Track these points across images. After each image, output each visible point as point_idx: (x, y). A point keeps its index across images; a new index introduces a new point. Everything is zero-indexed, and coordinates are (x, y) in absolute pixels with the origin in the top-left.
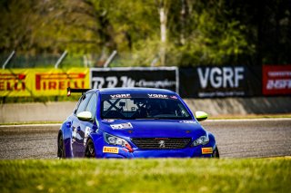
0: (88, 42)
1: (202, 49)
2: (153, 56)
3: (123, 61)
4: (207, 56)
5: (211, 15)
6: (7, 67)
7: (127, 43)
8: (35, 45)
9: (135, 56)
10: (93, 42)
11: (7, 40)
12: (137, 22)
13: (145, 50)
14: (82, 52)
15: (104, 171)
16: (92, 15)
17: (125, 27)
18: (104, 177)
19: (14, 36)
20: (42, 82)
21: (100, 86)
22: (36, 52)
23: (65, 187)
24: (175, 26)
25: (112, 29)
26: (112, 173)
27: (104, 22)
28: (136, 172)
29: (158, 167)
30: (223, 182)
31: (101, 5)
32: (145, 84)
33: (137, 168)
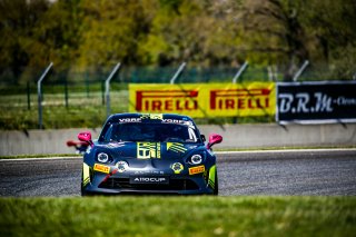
0: (274, 50)
3: (317, 73)
6: (177, 82)
7: (321, 50)
8: (209, 55)
9: (333, 67)
10: (280, 50)
11: (176, 48)
12: (335, 24)
13: (346, 59)
14: (265, 63)
15: (297, 211)
16: (278, 17)
17: (320, 31)
19: (185, 44)
20: (218, 99)
21: (288, 105)
22: (211, 63)
23: (249, 231)
25: (303, 34)
26: (307, 214)
27: (293, 25)
28: (337, 213)
31: (290, 5)
32: (344, 102)
33: (338, 208)
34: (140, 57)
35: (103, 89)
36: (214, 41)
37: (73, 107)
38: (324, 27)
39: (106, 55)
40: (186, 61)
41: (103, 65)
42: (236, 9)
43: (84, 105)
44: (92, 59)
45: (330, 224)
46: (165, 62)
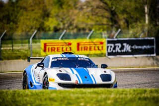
0: (105, 25)
2: (141, 32)
3: (124, 35)
6: (62, 39)
7: (126, 24)
8: (76, 27)
9: (131, 32)
10: (108, 24)
11: (61, 24)
12: (132, 13)
13: (137, 28)
14: (101, 30)
15: (116, 95)
16: (107, 10)
17: (125, 16)
18: (117, 99)
19: (65, 22)
21: (112, 49)
22: (77, 31)
23: (96, 104)
24: (153, 15)
25: (118, 17)
26: (121, 96)
27: (113, 13)
28: (134, 96)
29: (146, 93)
31: (112, 4)
32: (136, 47)
33: (134, 94)
34: (45, 28)
35: (29, 42)
36: (79, 21)
37: (16, 50)
38: (127, 14)
39: (30, 27)
40: (66, 29)
41: (29, 31)
42: (88, 7)
43: (20, 49)
44: (24, 29)
45: (132, 101)
46: (56, 30)
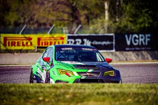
0: (66, 20)
1: (128, 24)
2: (101, 28)
3: (85, 31)
4: (131, 28)
5: (133, 5)
6: (22, 33)
7: (86, 20)
8: (37, 22)
9: (91, 28)
10: (68, 20)
11: (22, 19)
12: (92, 9)
13: (97, 24)
14: (62, 26)
15: (75, 90)
16: (68, 6)
17: (86, 12)
19: (26, 17)
20: (41, 41)
22: (38, 26)
23: (54, 98)
24: (113, 11)
25: (78, 13)
26: (80, 91)
27: (74, 9)
28: (93, 90)
29: (104, 88)
30: (140, 97)
32: (96, 43)
34: (6, 22)
36: (39, 16)
38: (87, 10)
40: (27, 24)
42: (49, 2)
45: (90, 95)
46: (17, 24)
